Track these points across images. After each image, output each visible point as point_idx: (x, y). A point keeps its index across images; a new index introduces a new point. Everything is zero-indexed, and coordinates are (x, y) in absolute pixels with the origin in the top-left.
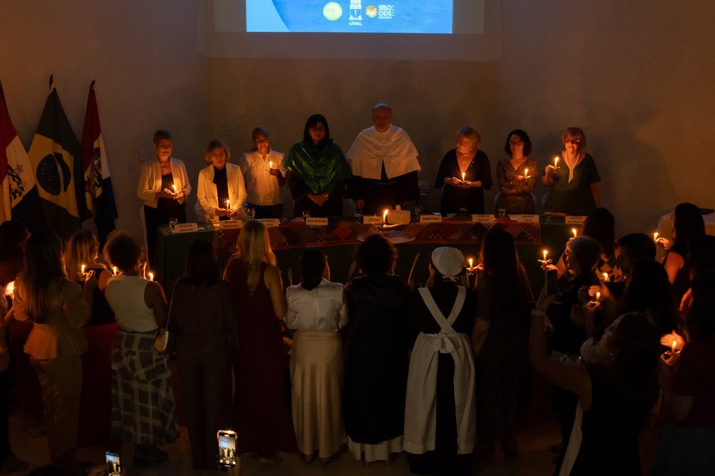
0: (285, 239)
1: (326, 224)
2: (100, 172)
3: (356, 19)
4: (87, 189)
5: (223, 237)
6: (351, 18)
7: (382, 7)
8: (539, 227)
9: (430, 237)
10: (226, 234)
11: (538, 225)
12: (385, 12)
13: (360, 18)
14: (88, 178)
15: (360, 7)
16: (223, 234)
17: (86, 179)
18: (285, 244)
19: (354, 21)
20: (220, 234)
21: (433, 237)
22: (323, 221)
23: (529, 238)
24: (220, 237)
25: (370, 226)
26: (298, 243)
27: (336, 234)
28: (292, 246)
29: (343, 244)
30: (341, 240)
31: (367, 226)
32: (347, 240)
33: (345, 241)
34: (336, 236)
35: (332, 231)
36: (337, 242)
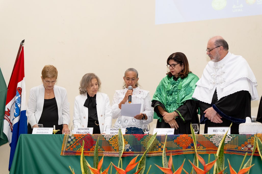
0: (128, 145)
2: (19, 106)
3: (238, 7)
4: (5, 117)
5: (72, 140)
6: (234, 7)
10: (75, 138)
13: (241, 6)
14: (8, 109)
16: (73, 138)
17: (6, 110)
18: (128, 150)
20: (70, 137)
22: (170, 131)
24: (70, 140)
25: (213, 135)
26: (141, 151)
27: (178, 143)
28: (135, 153)
29: (184, 153)
30: (183, 149)
31: (211, 136)
32: (189, 149)
33: (186, 150)
34: (178, 145)
35: (173, 140)
36: (179, 151)
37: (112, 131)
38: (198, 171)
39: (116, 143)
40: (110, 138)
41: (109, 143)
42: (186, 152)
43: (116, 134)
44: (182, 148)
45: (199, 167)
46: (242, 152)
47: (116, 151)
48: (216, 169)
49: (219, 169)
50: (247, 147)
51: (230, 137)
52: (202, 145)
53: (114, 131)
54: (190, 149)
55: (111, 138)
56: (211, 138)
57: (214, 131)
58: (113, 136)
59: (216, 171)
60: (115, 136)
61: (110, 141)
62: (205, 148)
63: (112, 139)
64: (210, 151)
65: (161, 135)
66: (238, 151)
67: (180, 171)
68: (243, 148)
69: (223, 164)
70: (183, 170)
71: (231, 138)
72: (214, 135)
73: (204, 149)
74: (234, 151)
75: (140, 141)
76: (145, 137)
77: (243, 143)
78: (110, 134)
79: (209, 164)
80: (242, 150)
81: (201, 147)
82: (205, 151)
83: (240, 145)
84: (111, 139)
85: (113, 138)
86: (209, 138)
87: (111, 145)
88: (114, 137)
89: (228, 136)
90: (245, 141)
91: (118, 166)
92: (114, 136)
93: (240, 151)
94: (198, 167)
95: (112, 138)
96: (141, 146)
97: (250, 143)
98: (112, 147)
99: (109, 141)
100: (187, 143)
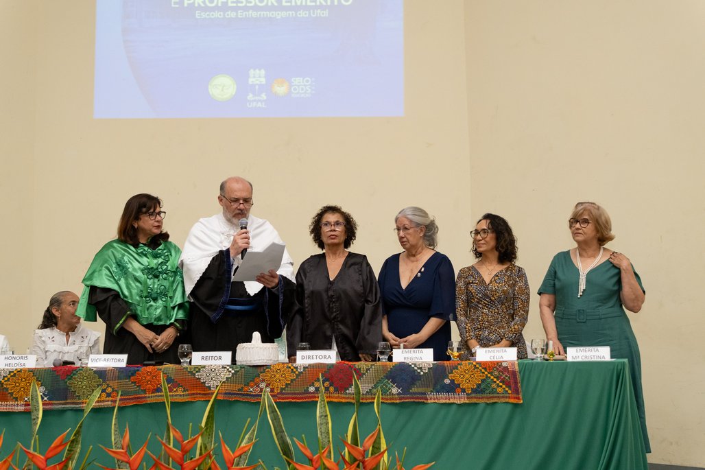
0: (42, 389)
1: (123, 364)
3: (257, 98)
6: (250, 97)
7: (297, 81)
8: (517, 369)
9: (312, 389)
11: (513, 364)
12: (302, 86)
13: (264, 96)
15: (263, 80)
19: (255, 101)
21: (317, 389)
23: (499, 390)
25: (202, 368)
26: (66, 399)
27: (137, 383)
28: (55, 404)
29: (149, 400)
30: (146, 394)
31: (197, 370)
32: (157, 394)
33: (153, 395)
34: (138, 386)
35: (130, 377)
36: (138, 398)
37: (8, 362)
38: (172, 454)
39: (17, 384)
40: (4, 377)
41: (2, 386)
42: (151, 398)
43: (17, 367)
44: (144, 391)
45: (174, 446)
46: (250, 395)
47: (17, 400)
48: (201, 447)
49: (206, 448)
50: (258, 386)
51: (230, 370)
52: (182, 386)
53: (13, 361)
54: (160, 394)
55: (7, 377)
56: (197, 372)
57: (203, 358)
58: (10, 372)
59: (201, 450)
60: (15, 372)
61: (5, 381)
62: (187, 390)
63: (9, 379)
64: (195, 396)
65: (106, 368)
66: (243, 395)
67: (142, 454)
68: (251, 390)
69: (212, 437)
70: (146, 452)
71: (233, 371)
72: (204, 367)
73: (184, 393)
74: (237, 394)
75: (66, 380)
76: (75, 372)
77: (251, 381)
78: (4, 367)
79: (188, 442)
80: (251, 392)
81: (181, 389)
82: (186, 395)
83: (247, 385)
84: (6, 379)
85: (11, 376)
86: (194, 372)
87: (7, 389)
88: (12, 374)
89: (228, 368)
90: (256, 376)
91: (29, 448)
92: (13, 372)
93: (247, 395)
94: (171, 446)
95: (9, 376)
96: (66, 389)
97: (263, 380)
98: (9, 393)
99: (3, 381)
100: (154, 382)
